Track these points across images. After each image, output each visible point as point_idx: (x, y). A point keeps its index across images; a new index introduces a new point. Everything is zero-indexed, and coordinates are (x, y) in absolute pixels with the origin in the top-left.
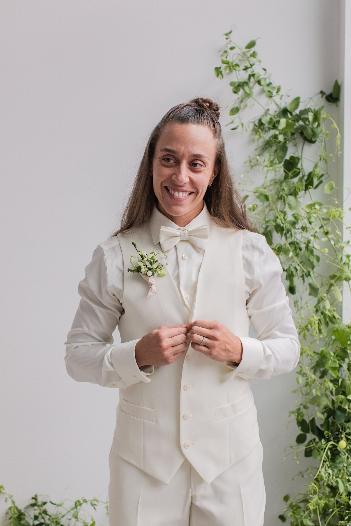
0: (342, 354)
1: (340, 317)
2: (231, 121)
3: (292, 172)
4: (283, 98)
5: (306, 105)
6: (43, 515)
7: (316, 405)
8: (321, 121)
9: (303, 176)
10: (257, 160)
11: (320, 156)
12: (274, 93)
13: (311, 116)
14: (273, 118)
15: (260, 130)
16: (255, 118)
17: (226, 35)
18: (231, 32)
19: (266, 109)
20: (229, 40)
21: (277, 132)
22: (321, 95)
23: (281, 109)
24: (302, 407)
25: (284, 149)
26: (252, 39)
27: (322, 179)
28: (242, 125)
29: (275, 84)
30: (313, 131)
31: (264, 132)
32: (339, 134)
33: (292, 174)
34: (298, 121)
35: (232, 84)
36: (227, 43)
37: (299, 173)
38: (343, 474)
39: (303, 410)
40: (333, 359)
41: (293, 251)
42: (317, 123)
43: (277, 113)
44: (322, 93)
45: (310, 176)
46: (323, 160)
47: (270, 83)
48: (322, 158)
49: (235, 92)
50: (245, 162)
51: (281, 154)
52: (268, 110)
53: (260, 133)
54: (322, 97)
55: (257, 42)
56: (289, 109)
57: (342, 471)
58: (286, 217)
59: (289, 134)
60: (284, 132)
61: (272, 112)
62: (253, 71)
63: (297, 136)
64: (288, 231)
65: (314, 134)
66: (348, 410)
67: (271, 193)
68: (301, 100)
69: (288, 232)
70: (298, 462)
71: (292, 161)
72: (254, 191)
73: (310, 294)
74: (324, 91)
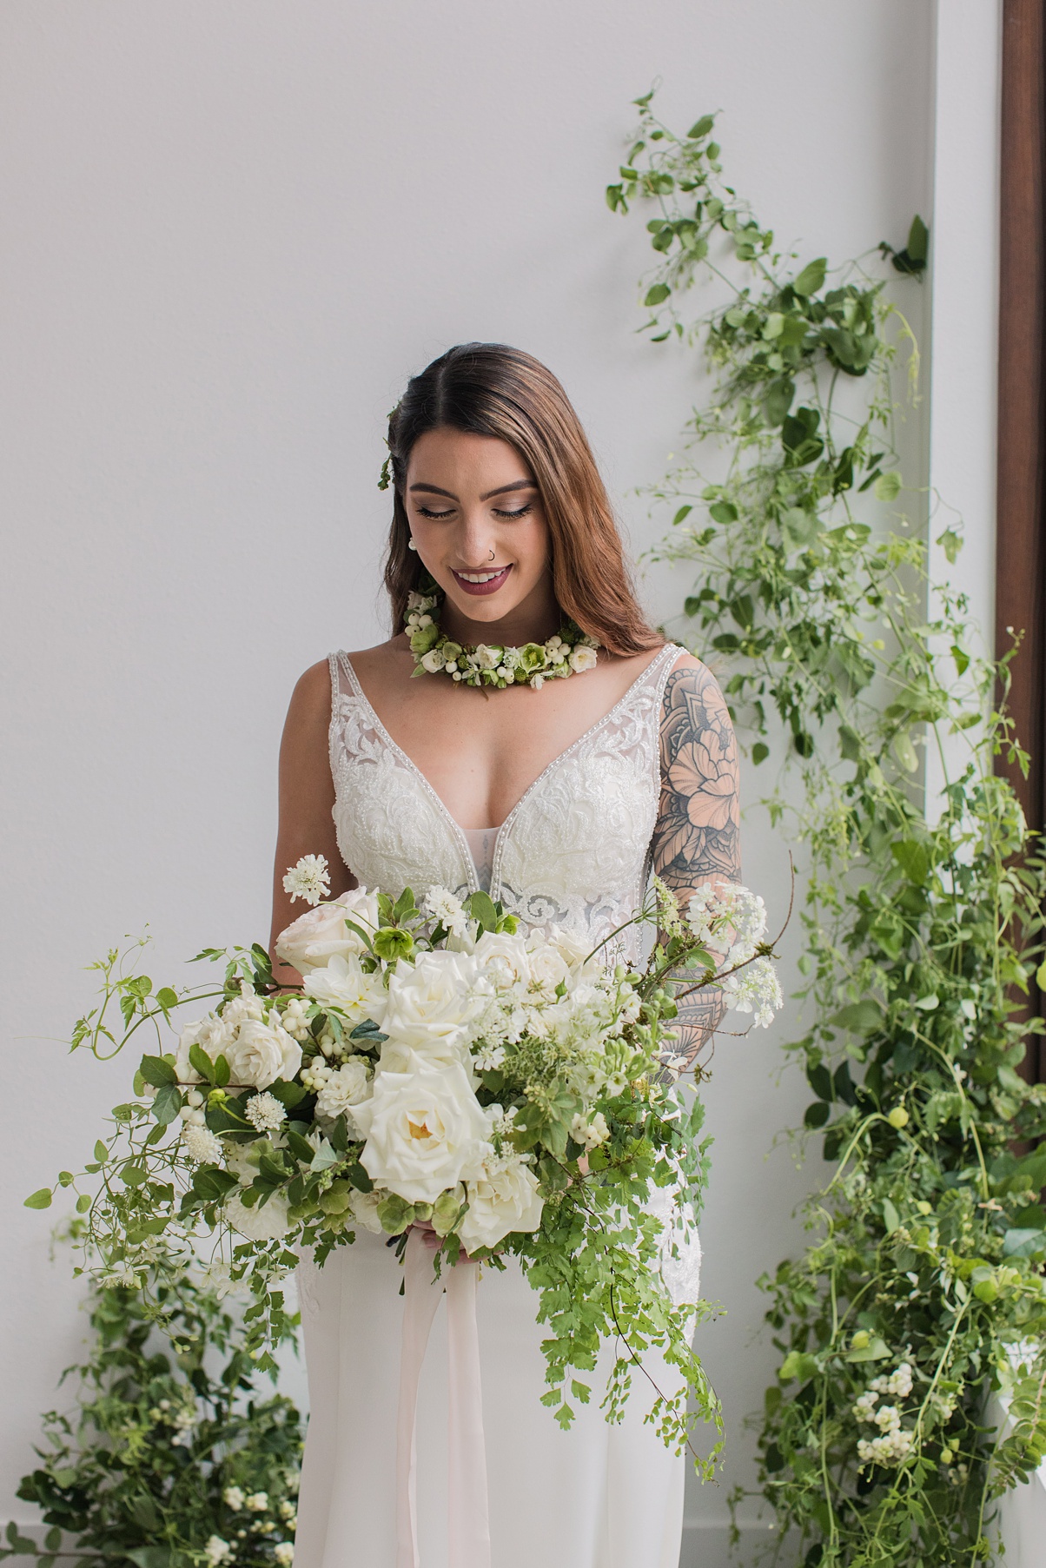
0: (911, 901)
1: (919, 814)
2: (649, 320)
3: (801, 448)
4: (780, 260)
5: (844, 278)
6: (180, 1290)
7: (848, 1027)
8: (876, 321)
9: (832, 458)
10: (717, 418)
11: (872, 407)
12: (758, 248)
13: (849, 308)
14: (757, 313)
15: (724, 342)
16: (713, 312)
17: (641, 102)
18: (650, 96)
19: (741, 289)
20: (647, 115)
21: (765, 349)
22: (880, 253)
23: (776, 287)
24: (817, 1035)
25: (786, 389)
26: (707, 112)
27: (878, 465)
28: (680, 329)
29: (763, 228)
30: (855, 344)
31: (735, 347)
32: (916, 352)
33: (801, 454)
34: (821, 320)
35: (652, 226)
36: (645, 123)
37: (819, 451)
38: (900, 1190)
39: (820, 1043)
40: (888, 914)
41: (793, 645)
42: (864, 326)
43: (769, 298)
44: (883, 247)
45: (847, 459)
46: (879, 416)
47: (753, 225)
48: (876, 414)
49: (659, 248)
50: (689, 424)
51: (777, 403)
52: (747, 291)
53: (725, 351)
54: (884, 258)
55: (715, 121)
56: (797, 290)
57: (897, 1183)
58: (782, 562)
59: (797, 352)
60: (780, 347)
61: (754, 298)
62: (709, 193)
63: (818, 356)
64: (785, 594)
65: (859, 353)
66: (917, 1035)
67: (749, 501)
68: (829, 267)
69: (783, 598)
70: (799, 1167)
71: (802, 421)
72: (707, 495)
73: (844, 756)
74: (889, 243)
